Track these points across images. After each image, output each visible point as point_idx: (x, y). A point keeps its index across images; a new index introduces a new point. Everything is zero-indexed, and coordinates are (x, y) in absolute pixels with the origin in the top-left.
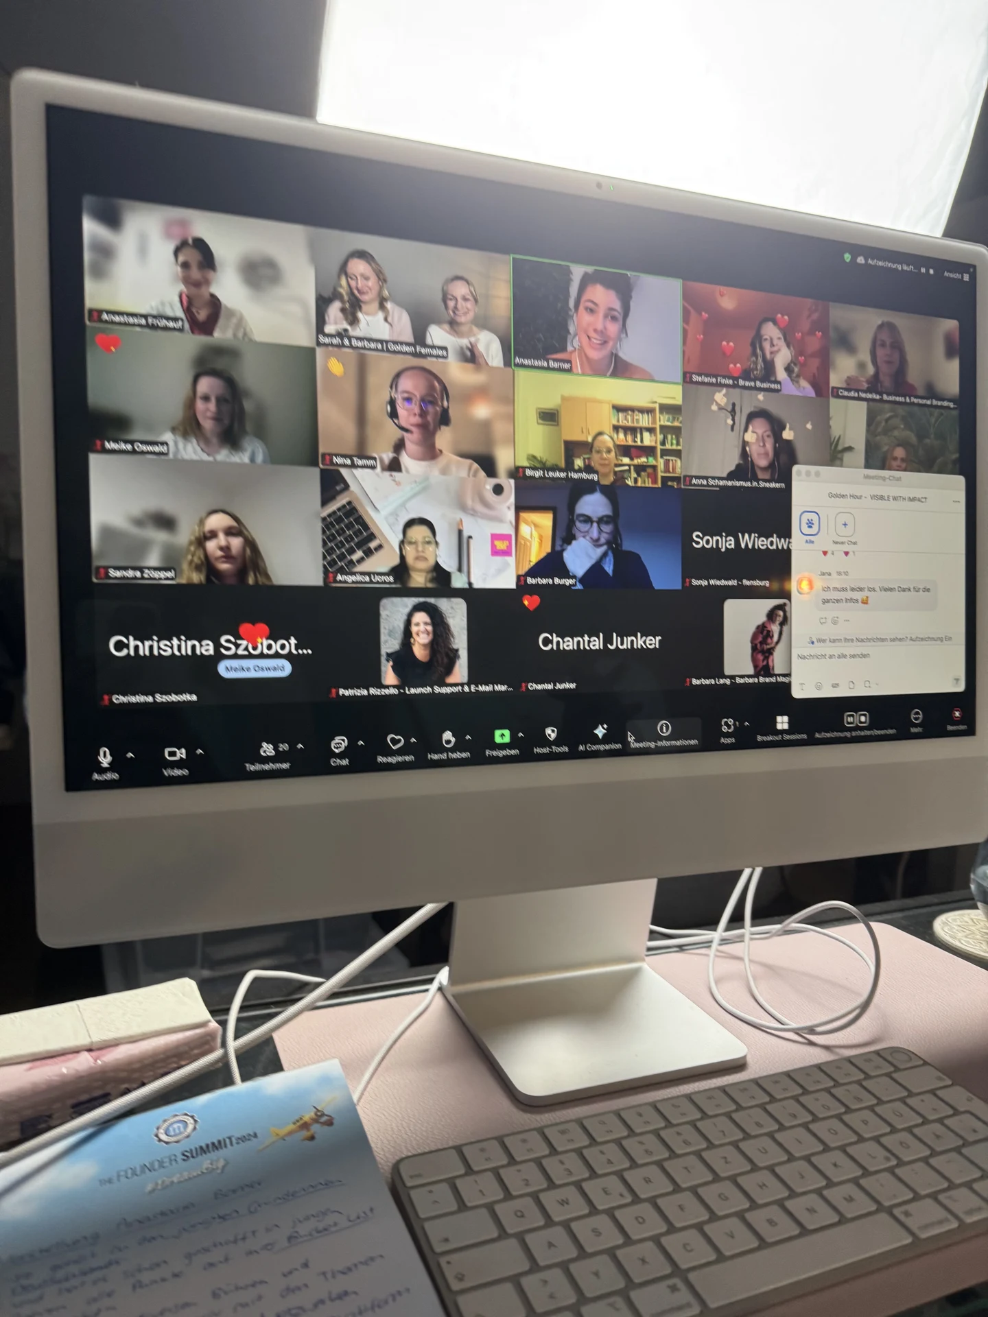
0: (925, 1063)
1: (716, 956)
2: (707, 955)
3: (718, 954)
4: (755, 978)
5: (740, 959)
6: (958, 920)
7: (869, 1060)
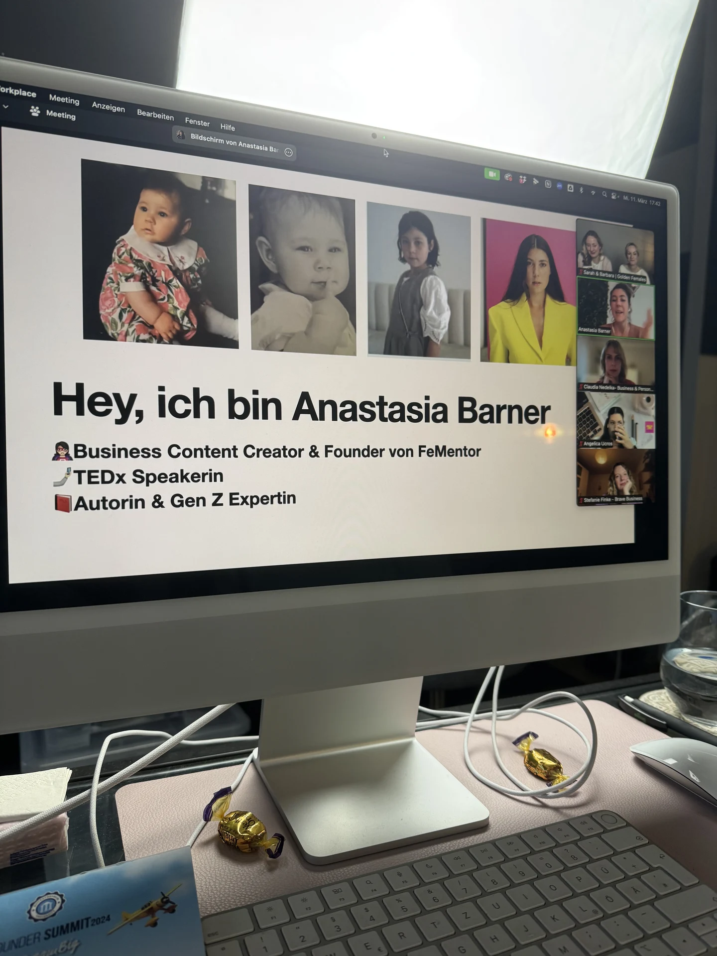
0: (628, 825)
7: (584, 823)
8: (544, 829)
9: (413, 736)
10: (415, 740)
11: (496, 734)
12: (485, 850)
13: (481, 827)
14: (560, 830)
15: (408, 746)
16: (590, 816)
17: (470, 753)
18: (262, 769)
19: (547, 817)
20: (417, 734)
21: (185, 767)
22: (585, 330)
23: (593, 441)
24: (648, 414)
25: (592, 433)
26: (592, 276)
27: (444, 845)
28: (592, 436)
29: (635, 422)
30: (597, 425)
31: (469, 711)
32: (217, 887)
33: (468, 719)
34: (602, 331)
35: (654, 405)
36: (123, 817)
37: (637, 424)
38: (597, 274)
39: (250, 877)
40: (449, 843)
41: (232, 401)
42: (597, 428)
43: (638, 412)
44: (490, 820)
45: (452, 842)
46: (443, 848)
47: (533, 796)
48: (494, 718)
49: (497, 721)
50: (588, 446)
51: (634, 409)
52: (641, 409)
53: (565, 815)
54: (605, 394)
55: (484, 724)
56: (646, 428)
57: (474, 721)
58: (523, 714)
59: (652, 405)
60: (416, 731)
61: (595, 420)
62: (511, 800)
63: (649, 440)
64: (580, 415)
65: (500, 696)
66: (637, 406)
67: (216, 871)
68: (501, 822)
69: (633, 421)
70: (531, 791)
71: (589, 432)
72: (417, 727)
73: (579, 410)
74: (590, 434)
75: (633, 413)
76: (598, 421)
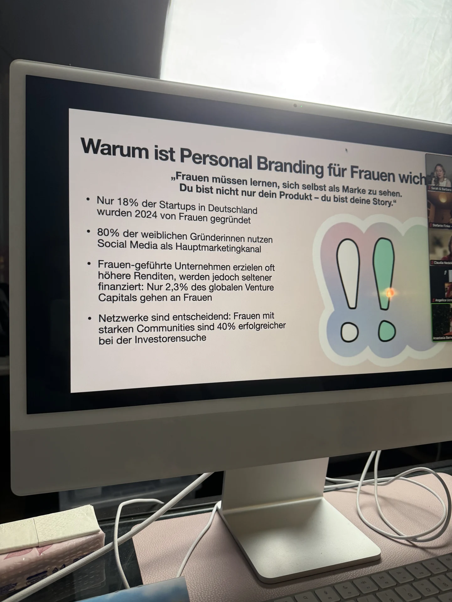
1: (360, 493)
7: (448, 560)
9: (322, 496)
10: (323, 499)
11: (378, 496)
12: (382, 577)
13: (376, 560)
14: (432, 564)
15: (319, 502)
18: (224, 516)
19: (420, 555)
20: (324, 494)
22: (433, 225)
23: (441, 299)
27: (352, 572)
31: (359, 479)
33: (358, 484)
40: (355, 571)
44: (381, 555)
45: (357, 570)
46: (352, 574)
47: (407, 539)
48: (376, 483)
49: (378, 486)
53: (432, 554)
55: (367, 488)
57: (363, 485)
58: (396, 481)
60: (324, 492)
62: (393, 542)
65: (379, 469)
68: (389, 557)
70: (405, 536)
72: (325, 489)
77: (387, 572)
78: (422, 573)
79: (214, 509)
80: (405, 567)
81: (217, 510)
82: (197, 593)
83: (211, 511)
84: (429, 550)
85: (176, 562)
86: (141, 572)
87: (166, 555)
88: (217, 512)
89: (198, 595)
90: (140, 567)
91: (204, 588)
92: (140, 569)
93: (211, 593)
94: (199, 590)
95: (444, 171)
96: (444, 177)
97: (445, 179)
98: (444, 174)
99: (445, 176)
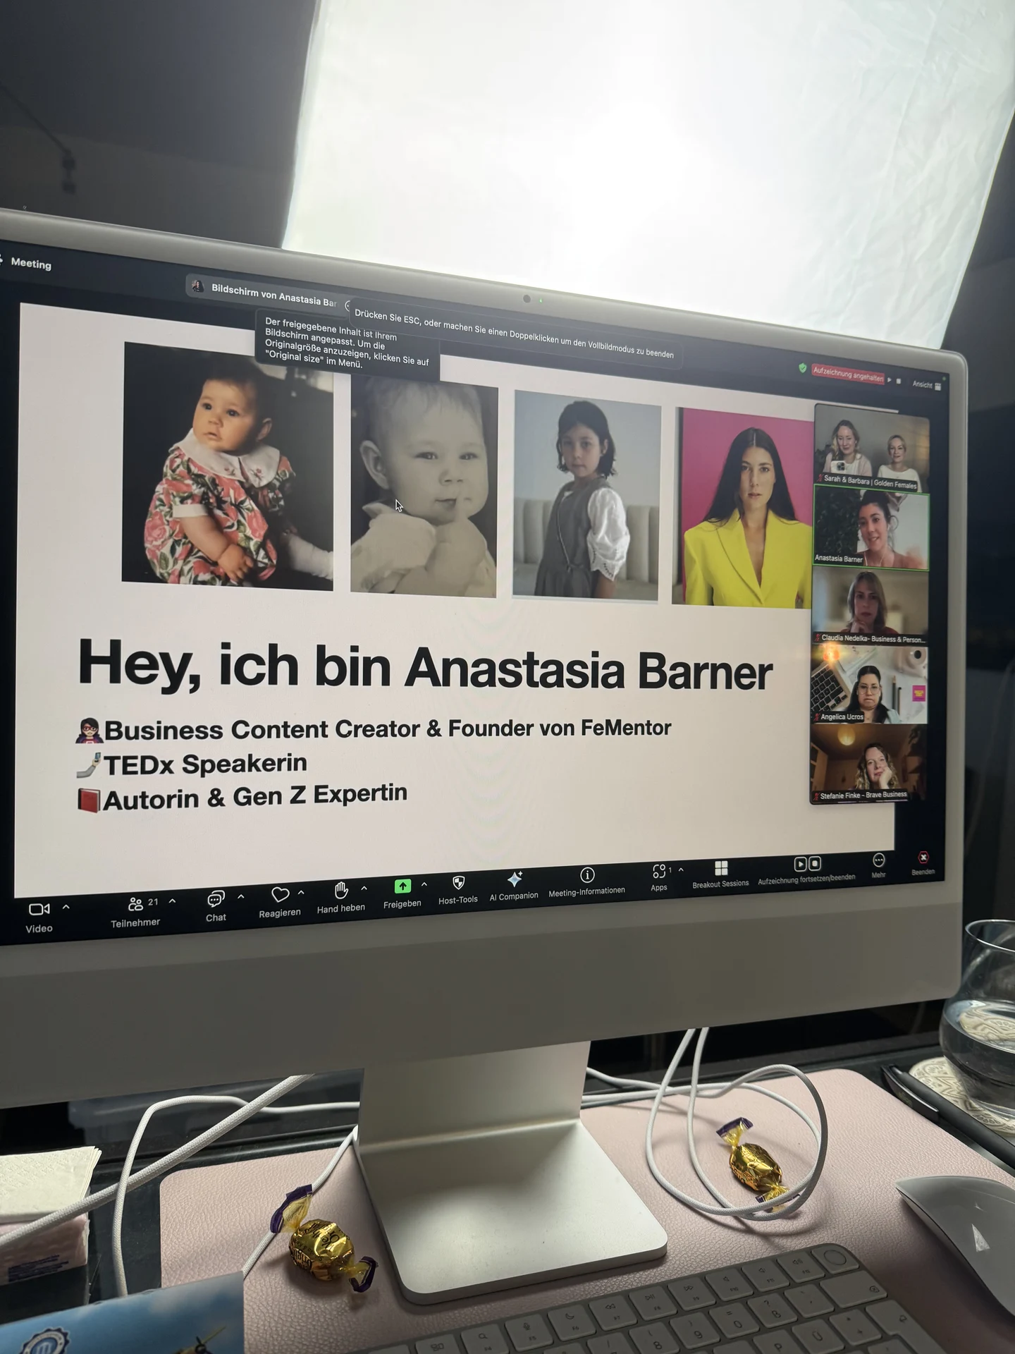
0: (862, 1267)
1: (659, 1111)
2: (650, 1109)
3: (662, 1107)
4: (696, 1141)
5: (684, 1113)
6: (936, 1070)
7: (799, 1262)
8: (739, 1268)
9: (578, 1116)
10: (579, 1123)
11: (694, 1116)
12: (652, 1297)
13: (655, 1259)
14: (762, 1271)
15: (569, 1130)
16: (809, 1251)
17: (654, 1146)
18: (361, 1156)
19: (751, 1248)
20: (582, 1112)
21: (259, 1148)
22: (825, 558)
23: (834, 713)
24: (917, 676)
25: (833, 702)
26: (836, 483)
27: (598, 1283)
28: (834, 706)
29: (898, 686)
30: (841, 690)
31: (659, 1080)
32: (279, 1329)
33: (657, 1094)
34: (850, 560)
35: (926, 661)
36: (167, 1218)
37: (900, 688)
38: (844, 480)
39: (325, 1317)
40: (606, 1281)
41: (322, 660)
42: (841, 696)
43: (902, 672)
44: (668, 1248)
45: (610, 1279)
46: (597, 1288)
47: (736, 1215)
48: (693, 1094)
49: (697, 1098)
50: (827, 721)
51: (896, 668)
52: (907, 668)
53: (777, 1247)
54: (853, 648)
55: (680, 1101)
56: (914, 694)
57: (664, 1096)
58: (735, 1090)
59: (924, 661)
60: (583, 1108)
61: (838, 684)
62: (703, 1220)
63: (918, 712)
64: (816, 676)
65: (703, 1061)
66: (900, 665)
67: (280, 1305)
68: (683, 1253)
69: (894, 685)
70: (733, 1207)
71: (828, 700)
72: (583, 1102)
73: (815, 671)
74: (830, 704)
75: (893, 673)
76: (842, 685)
77: (665, 1286)
78: (736, 1289)
79: (346, 1141)
80: (703, 1277)
81: (351, 1143)
82: (269, 1322)
83: (338, 1144)
84: (777, 1240)
85: (241, 1255)
86: (163, 1275)
87: (221, 1241)
88: (350, 1147)
89: (270, 1326)
90: (162, 1264)
91: (286, 1311)
92: (163, 1269)
93: (298, 1322)
94: (274, 1315)
95: (857, 438)
96: (856, 451)
97: (858, 456)
98: (856, 445)
99: (858, 448)
